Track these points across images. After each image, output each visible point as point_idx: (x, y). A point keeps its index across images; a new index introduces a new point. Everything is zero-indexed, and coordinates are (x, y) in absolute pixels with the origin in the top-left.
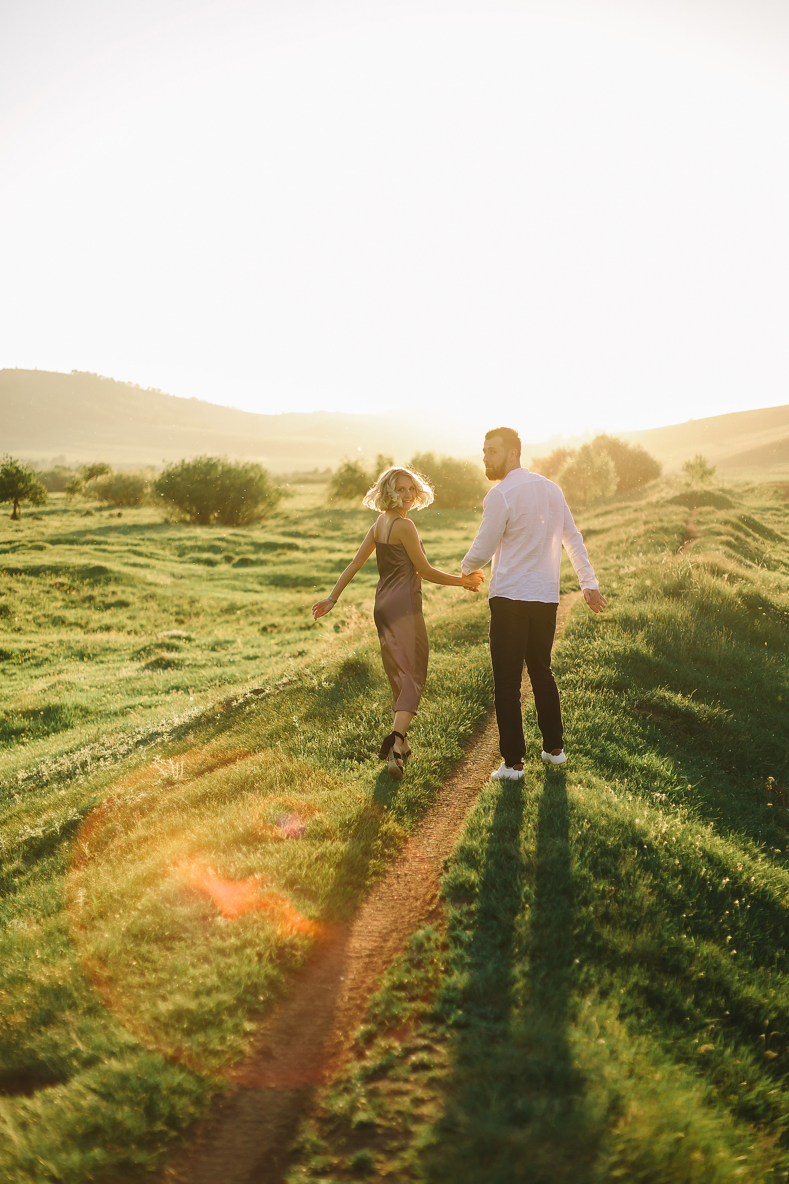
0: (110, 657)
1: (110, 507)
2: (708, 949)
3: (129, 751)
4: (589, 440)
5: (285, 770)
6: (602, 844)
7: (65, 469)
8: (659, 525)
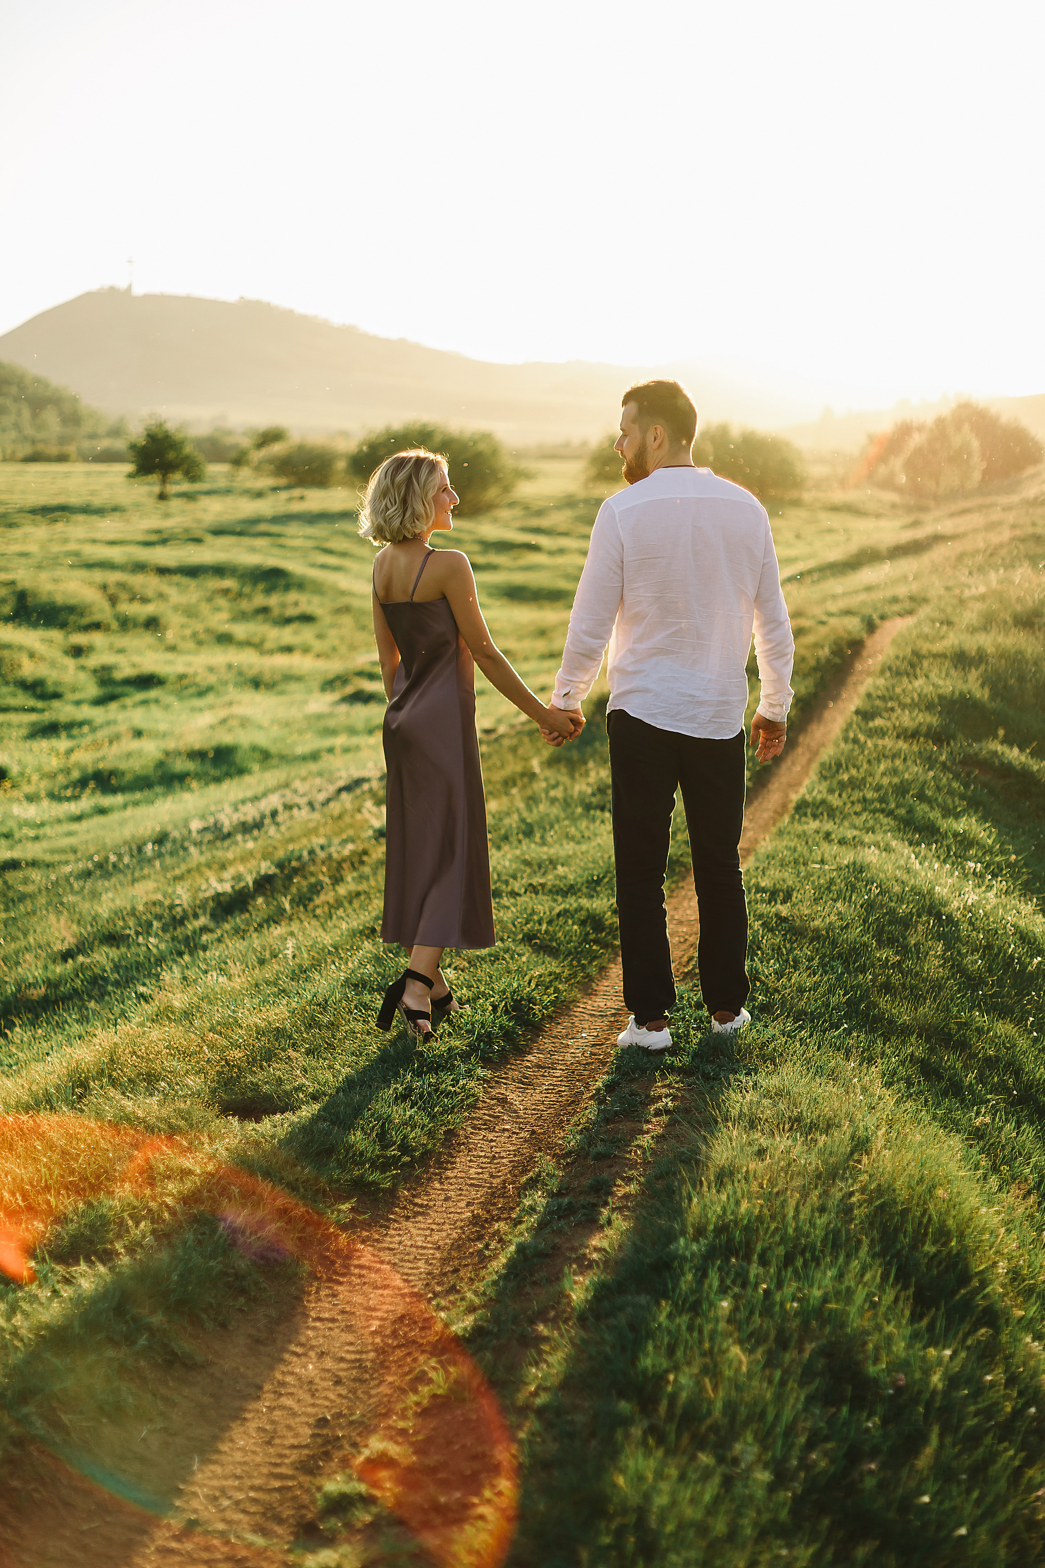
0: (293, 686)
1: (288, 487)
2: (1004, 1028)
3: (328, 800)
4: (946, 410)
5: (523, 820)
6: (892, 912)
7: (229, 433)
8: (1030, 530)
